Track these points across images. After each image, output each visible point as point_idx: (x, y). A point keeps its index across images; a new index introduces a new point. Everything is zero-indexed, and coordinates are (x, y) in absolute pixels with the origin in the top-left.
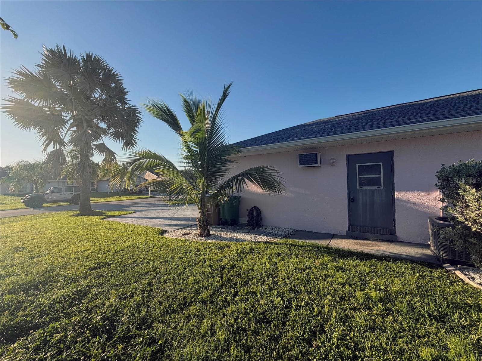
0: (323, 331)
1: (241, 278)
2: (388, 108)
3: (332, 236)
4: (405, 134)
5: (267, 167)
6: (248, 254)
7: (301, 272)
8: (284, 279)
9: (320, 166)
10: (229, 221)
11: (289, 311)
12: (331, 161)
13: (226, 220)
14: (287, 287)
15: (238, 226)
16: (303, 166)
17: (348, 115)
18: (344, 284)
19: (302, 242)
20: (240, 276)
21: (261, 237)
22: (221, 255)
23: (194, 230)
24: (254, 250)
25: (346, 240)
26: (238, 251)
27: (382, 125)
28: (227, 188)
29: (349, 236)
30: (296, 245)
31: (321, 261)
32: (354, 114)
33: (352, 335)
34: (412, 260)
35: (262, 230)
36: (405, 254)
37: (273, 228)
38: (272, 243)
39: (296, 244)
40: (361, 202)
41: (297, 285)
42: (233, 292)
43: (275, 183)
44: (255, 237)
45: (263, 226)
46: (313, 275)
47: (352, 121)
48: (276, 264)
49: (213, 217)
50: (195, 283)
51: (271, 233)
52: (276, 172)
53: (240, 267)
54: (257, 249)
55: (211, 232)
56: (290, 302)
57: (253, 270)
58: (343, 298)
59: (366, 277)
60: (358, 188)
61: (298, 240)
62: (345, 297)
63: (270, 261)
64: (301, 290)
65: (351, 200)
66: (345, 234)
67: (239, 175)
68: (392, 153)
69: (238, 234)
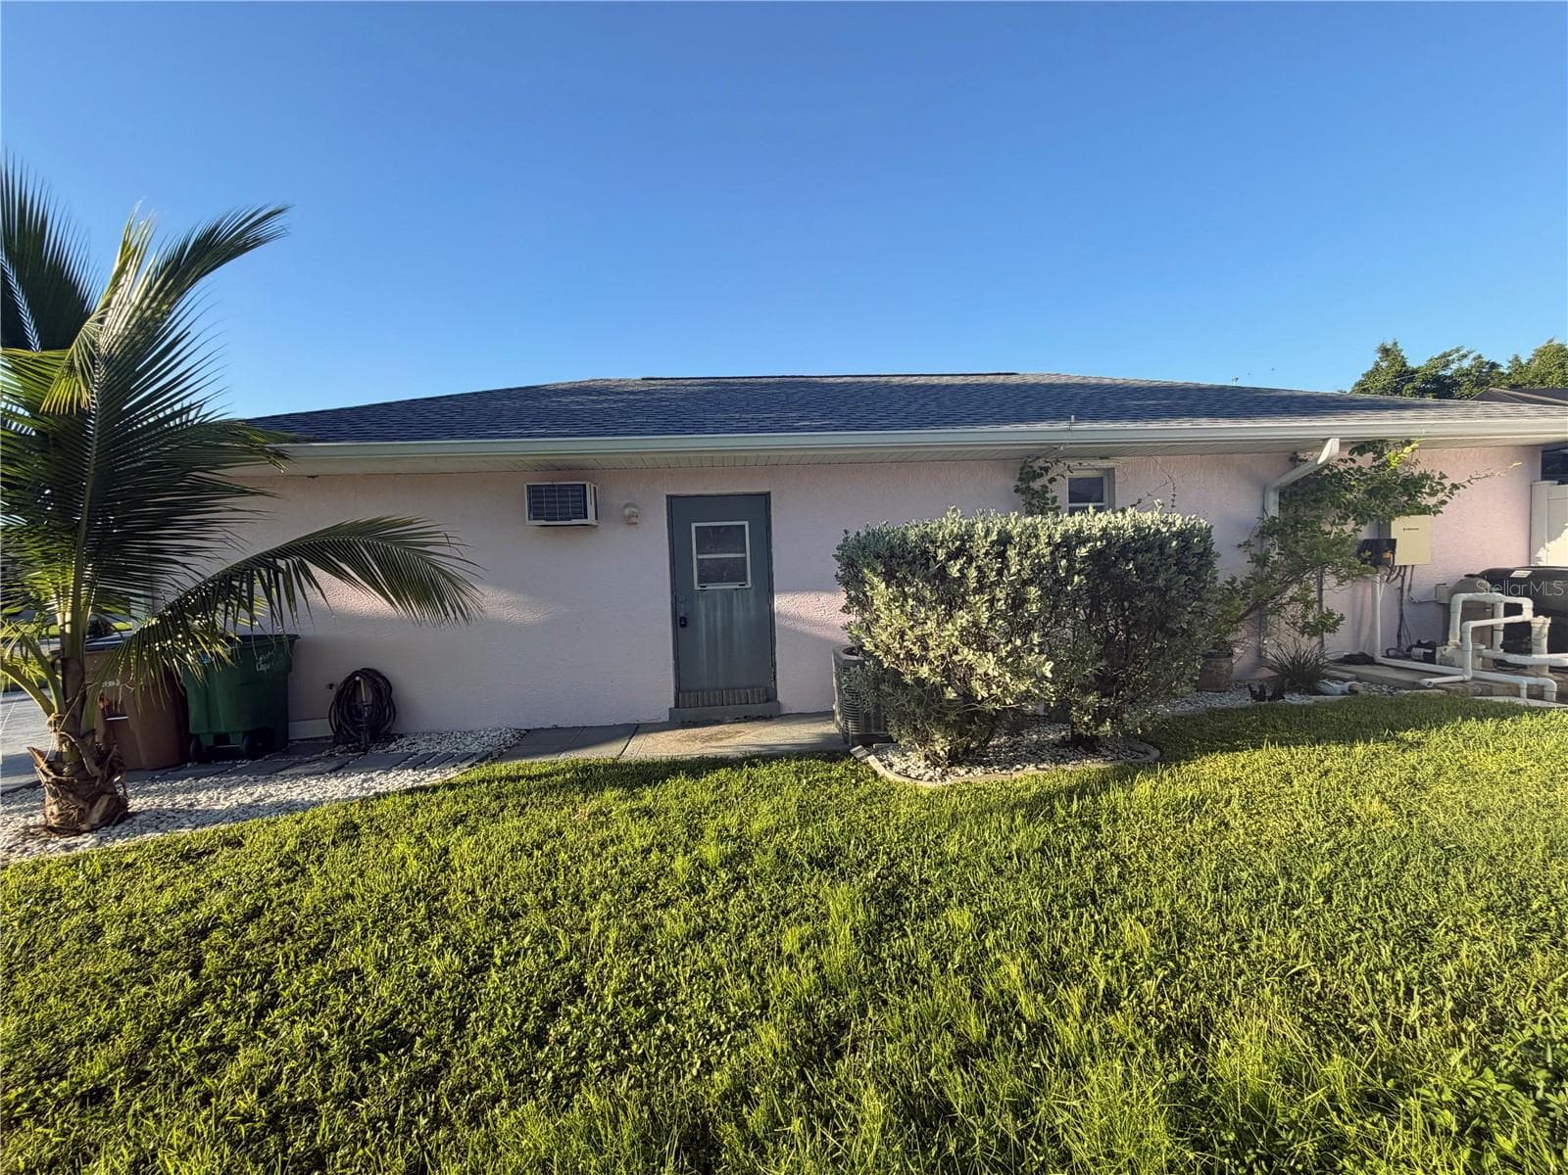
0: (581, 990)
1: (295, 942)
2: (765, 380)
3: (634, 730)
4: (790, 453)
5: (411, 523)
6: (332, 849)
7: (530, 855)
8: (473, 892)
9: (595, 526)
10: (238, 743)
11: (482, 979)
12: (627, 511)
13: (223, 738)
14: (480, 911)
15: (288, 753)
16: (544, 522)
17: (674, 382)
18: (647, 851)
19: (539, 764)
20: (291, 934)
21: (391, 775)
22: (191, 885)
23: (19, 810)
24: (356, 827)
25: (667, 733)
26: (282, 847)
27: (744, 424)
28: (221, 606)
29: (679, 720)
30: (520, 778)
31: (593, 804)
32: (689, 382)
33: (651, 968)
34: (800, 753)
35: (400, 751)
36: (791, 742)
37: (442, 736)
38: (435, 789)
39: (521, 773)
40: (703, 626)
41: (513, 895)
42: (252, 1001)
43: (442, 580)
44: (364, 781)
45: (401, 736)
46: (566, 853)
47: (682, 400)
48: (446, 851)
49: (141, 736)
50: (28, 1042)
51: (435, 754)
52: (444, 540)
53: (291, 902)
54: (372, 820)
55: (135, 804)
56: (485, 953)
57: (349, 897)
58: (641, 887)
59: (703, 816)
60: (697, 587)
61: (529, 761)
62: (645, 883)
63: (422, 850)
64: (525, 906)
65: (681, 622)
66: (666, 718)
67: (284, 552)
68: (767, 496)
69: (285, 786)
